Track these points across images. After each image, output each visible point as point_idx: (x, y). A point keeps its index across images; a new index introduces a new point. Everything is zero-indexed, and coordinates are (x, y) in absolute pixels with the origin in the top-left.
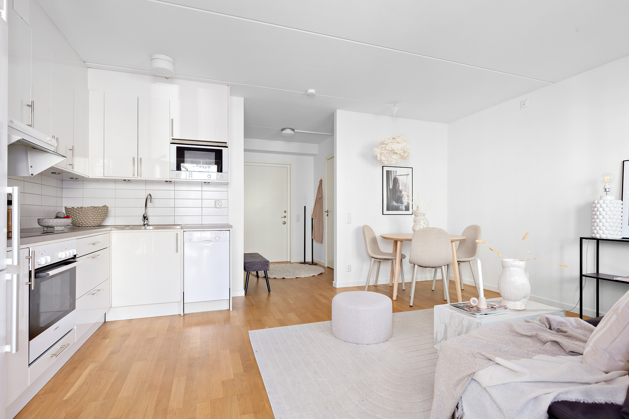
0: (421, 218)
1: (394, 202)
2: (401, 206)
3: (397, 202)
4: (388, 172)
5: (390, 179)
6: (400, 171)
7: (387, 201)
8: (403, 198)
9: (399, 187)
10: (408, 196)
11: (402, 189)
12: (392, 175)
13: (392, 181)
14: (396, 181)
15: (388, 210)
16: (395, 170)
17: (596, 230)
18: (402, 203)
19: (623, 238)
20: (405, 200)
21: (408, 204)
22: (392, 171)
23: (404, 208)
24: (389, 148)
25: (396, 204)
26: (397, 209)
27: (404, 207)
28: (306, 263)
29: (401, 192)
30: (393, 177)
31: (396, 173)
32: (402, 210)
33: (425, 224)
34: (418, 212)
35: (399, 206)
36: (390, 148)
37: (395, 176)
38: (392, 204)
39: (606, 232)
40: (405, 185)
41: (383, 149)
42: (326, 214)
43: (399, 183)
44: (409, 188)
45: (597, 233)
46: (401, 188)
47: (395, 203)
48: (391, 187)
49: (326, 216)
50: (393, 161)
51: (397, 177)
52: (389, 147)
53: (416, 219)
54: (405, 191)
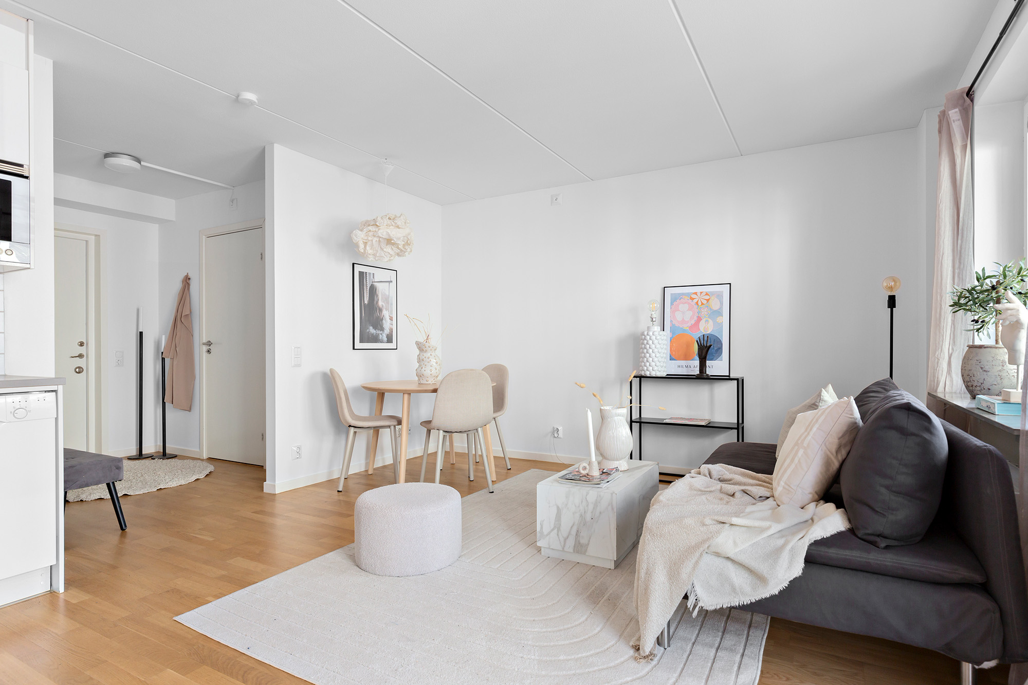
0: (431, 355)
1: (371, 328)
2: (381, 334)
3: (375, 328)
4: (361, 274)
5: (365, 288)
6: (380, 275)
7: (360, 325)
8: (384, 321)
9: (377, 302)
10: (391, 319)
11: (383, 306)
12: (368, 280)
13: (368, 291)
14: (373, 290)
15: (361, 341)
16: (372, 272)
17: (646, 366)
18: (382, 329)
19: (667, 375)
20: (387, 324)
21: (391, 330)
22: (368, 274)
23: (385, 339)
24: (382, 235)
25: (375, 331)
26: (375, 339)
27: (385, 336)
28: (144, 457)
29: (381, 310)
30: (369, 284)
31: (373, 278)
32: (382, 342)
33: (438, 364)
34: (427, 345)
35: (378, 334)
36: (385, 233)
37: (372, 282)
38: (368, 331)
39: (656, 368)
40: (387, 299)
41: (371, 234)
42: (205, 348)
43: (377, 296)
44: (392, 304)
45: (647, 370)
46: (380, 303)
47: (372, 330)
48: (366, 302)
49: (205, 354)
50: (385, 257)
51: (375, 284)
52: (383, 232)
53: (423, 357)
54: (386, 310)
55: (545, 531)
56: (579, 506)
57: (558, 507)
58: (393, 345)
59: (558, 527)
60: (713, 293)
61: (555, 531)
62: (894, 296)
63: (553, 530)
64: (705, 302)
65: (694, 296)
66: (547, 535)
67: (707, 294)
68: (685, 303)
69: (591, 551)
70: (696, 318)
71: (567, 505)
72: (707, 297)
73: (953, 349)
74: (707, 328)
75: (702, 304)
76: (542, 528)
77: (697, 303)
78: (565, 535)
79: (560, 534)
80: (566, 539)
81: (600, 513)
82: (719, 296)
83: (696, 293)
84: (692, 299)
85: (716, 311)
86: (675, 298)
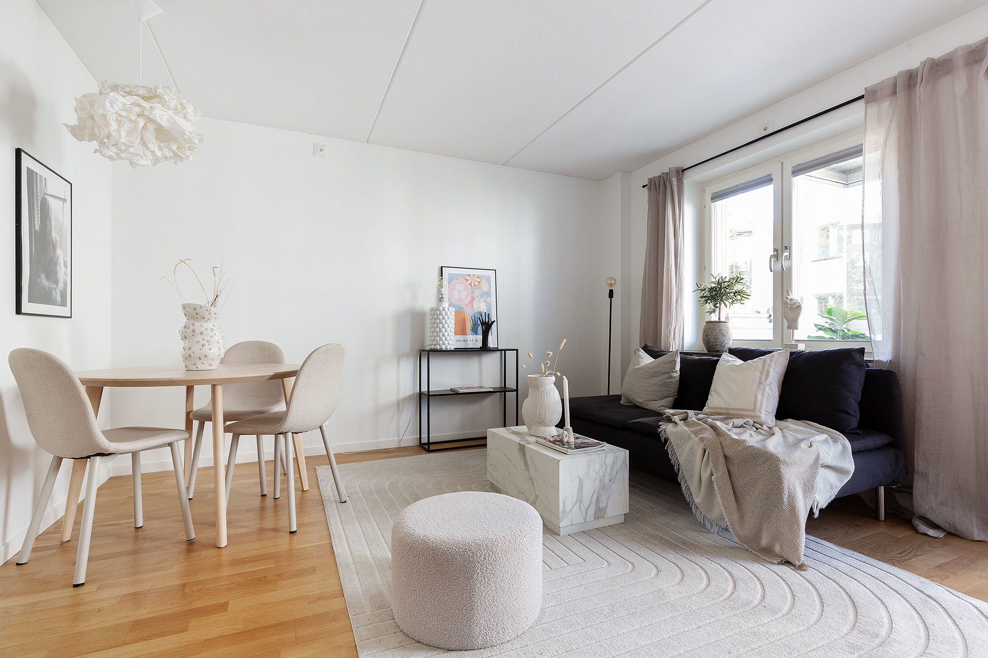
1: (43, 276)
2: (54, 289)
3: (48, 278)
5: (35, 201)
6: (52, 185)
7: (30, 269)
8: (58, 268)
9: (50, 231)
10: (65, 265)
11: (56, 240)
12: (38, 188)
13: (39, 205)
14: (44, 208)
15: (31, 299)
16: (43, 175)
18: (56, 281)
19: (455, 349)
20: (60, 273)
21: (65, 283)
22: (38, 176)
23: (59, 299)
25: (47, 284)
26: (48, 298)
27: (59, 293)
29: (54, 248)
30: (41, 196)
31: (46, 186)
32: (55, 304)
35: (52, 289)
37: (45, 194)
38: (39, 280)
39: (450, 343)
40: (60, 229)
43: (50, 220)
44: (66, 240)
45: (443, 344)
46: (54, 235)
47: (44, 281)
48: (37, 228)
51: (47, 198)
53: (203, 329)
54: (61, 248)
55: (568, 509)
56: (599, 472)
57: (580, 479)
58: (65, 311)
59: (580, 500)
60: (483, 277)
61: (578, 505)
62: (613, 290)
63: (575, 504)
64: (477, 284)
65: (468, 278)
66: (570, 512)
67: (478, 277)
68: (461, 283)
69: (610, 512)
70: (470, 298)
71: (588, 474)
72: (478, 280)
73: (676, 324)
74: (481, 307)
75: (475, 285)
76: (564, 506)
77: (471, 284)
78: (586, 506)
79: (582, 506)
80: (587, 510)
81: (617, 473)
82: (488, 280)
83: (469, 275)
84: (467, 280)
85: (486, 292)
86: (452, 278)
